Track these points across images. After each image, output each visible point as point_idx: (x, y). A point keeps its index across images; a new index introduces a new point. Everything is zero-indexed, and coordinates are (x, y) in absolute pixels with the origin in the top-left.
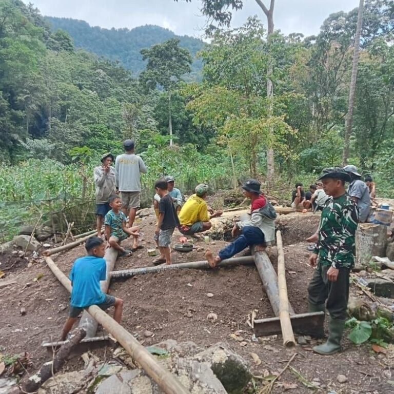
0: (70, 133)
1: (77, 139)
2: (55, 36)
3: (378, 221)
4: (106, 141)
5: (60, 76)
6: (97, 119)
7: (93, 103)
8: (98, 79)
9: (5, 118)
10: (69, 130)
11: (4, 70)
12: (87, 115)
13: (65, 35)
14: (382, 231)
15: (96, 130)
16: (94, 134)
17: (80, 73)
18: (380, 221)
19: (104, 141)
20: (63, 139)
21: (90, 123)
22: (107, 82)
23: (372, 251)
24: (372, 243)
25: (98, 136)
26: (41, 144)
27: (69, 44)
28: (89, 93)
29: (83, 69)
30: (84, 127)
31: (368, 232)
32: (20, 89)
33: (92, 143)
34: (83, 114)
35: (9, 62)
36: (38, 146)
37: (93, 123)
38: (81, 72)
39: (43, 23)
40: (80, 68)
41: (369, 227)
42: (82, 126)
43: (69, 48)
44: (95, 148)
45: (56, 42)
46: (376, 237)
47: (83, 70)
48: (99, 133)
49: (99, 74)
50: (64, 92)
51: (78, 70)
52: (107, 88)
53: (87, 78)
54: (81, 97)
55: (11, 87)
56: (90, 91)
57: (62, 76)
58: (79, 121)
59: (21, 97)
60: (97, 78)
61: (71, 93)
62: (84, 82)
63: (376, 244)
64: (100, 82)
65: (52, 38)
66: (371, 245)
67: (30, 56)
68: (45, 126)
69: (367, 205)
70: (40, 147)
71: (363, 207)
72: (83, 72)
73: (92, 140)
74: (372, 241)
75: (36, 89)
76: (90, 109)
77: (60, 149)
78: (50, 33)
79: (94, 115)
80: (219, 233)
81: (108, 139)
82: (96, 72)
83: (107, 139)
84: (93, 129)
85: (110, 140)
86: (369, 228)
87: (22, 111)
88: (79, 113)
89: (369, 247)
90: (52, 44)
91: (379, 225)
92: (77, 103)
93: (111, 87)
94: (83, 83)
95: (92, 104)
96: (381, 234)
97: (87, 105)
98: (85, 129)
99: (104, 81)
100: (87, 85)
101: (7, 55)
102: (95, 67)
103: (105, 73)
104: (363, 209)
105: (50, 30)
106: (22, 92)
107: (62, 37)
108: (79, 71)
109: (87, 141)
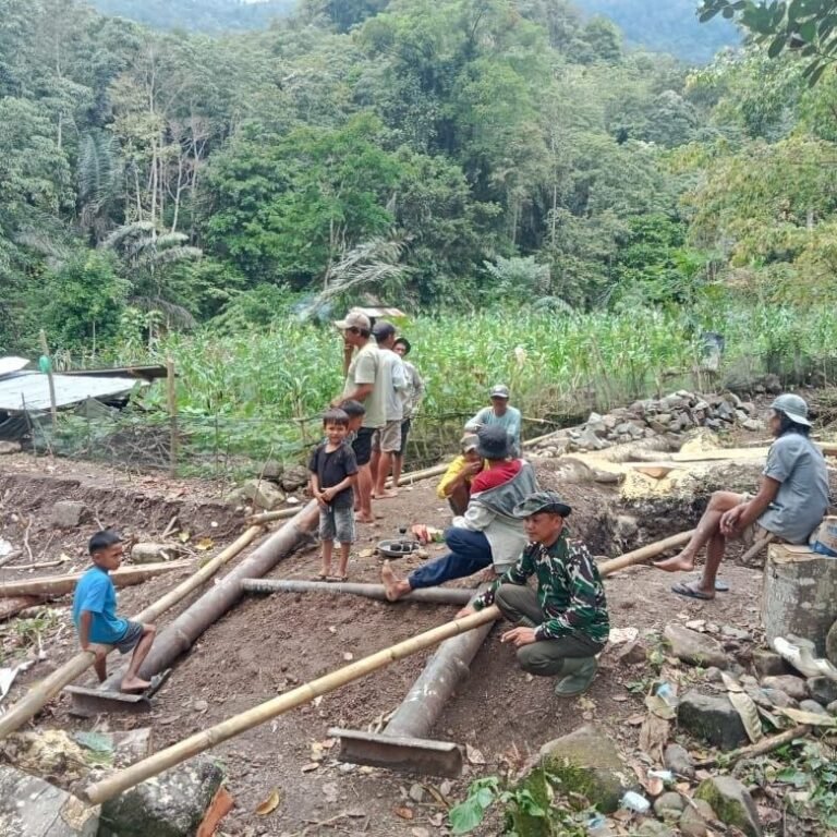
0: (591, 238)
1: (605, 248)
2: (585, 34)
3: (824, 547)
4: (666, 249)
5: (581, 119)
6: (650, 203)
7: (643, 169)
8: (663, 113)
9: (461, 221)
10: (589, 230)
11: (471, 125)
12: (628, 196)
13: (605, 25)
14: (828, 573)
15: (646, 227)
16: (641, 236)
17: (625, 104)
18: (829, 547)
19: (660, 250)
20: (576, 252)
21: (633, 213)
22: (683, 117)
23: (795, 619)
24: (794, 601)
25: (648, 241)
26: (522, 267)
27: (612, 44)
28: (638, 147)
29: (633, 95)
30: (619, 223)
31: (785, 570)
32: (498, 159)
33: (635, 257)
34: (619, 195)
35: (481, 109)
36: (515, 272)
37: (640, 213)
38: (628, 102)
39: (562, 9)
40: (627, 93)
41: (788, 559)
42: (615, 221)
43: (611, 54)
44: (640, 266)
45: (587, 44)
46: (809, 588)
47: (633, 98)
48: (652, 233)
49: (666, 99)
50: (584, 152)
51: (621, 99)
52: (683, 130)
53: (640, 113)
54: (618, 158)
55: (484, 156)
56: (642, 143)
57: (585, 118)
58: (610, 210)
59: (498, 175)
60: (661, 110)
61: (599, 152)
62: (633, 124)
63: (806, 605)
64: (666, 118)
65: (579, 38)
66: (790, 605)
67: (519, 88)
68: (544, 228)
69: (803, 500)
70: (520, 274)
71: (786, 505)
72: (633, 102)
73: (636, 249)
74: (795, 595)
75: (527, 154)
76: (638, 182)
77: (569, 272)
78: (576, 27)
79: (643, 194)
80: (681, 501)
81: (670, 246)
82: (659, 98)
83: (666, 245)
84: (638, 225)
85: (673, 248)
86: (789, 563)
87: (494, 202)
88: (612, 193)
89: (785, 609)
90: (578, 50)
91: (825, 557)
92: (610, 172)
93: (691, 127)
94: (630, 126)
95: (641, 171)
96: (823, 583)
97: (630, 175)
98: (622, 227)
99: (675, 116)
100: (638, 129)
101: (476, 96)
102: (660, 85)
103: (679, 97)
104: (787, 509)
105: (576, 22)
106: (502, 164)
107: (598, 31)
108: (624, 101)
109: (625, 253)
